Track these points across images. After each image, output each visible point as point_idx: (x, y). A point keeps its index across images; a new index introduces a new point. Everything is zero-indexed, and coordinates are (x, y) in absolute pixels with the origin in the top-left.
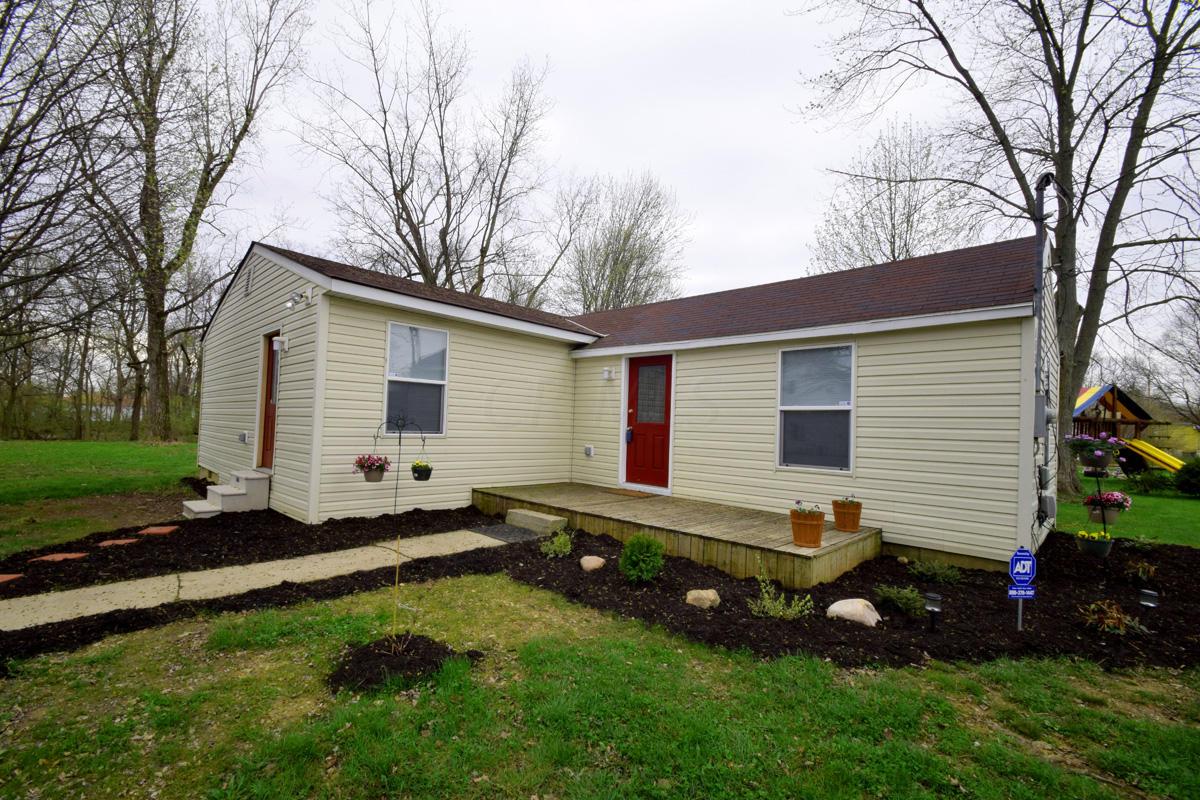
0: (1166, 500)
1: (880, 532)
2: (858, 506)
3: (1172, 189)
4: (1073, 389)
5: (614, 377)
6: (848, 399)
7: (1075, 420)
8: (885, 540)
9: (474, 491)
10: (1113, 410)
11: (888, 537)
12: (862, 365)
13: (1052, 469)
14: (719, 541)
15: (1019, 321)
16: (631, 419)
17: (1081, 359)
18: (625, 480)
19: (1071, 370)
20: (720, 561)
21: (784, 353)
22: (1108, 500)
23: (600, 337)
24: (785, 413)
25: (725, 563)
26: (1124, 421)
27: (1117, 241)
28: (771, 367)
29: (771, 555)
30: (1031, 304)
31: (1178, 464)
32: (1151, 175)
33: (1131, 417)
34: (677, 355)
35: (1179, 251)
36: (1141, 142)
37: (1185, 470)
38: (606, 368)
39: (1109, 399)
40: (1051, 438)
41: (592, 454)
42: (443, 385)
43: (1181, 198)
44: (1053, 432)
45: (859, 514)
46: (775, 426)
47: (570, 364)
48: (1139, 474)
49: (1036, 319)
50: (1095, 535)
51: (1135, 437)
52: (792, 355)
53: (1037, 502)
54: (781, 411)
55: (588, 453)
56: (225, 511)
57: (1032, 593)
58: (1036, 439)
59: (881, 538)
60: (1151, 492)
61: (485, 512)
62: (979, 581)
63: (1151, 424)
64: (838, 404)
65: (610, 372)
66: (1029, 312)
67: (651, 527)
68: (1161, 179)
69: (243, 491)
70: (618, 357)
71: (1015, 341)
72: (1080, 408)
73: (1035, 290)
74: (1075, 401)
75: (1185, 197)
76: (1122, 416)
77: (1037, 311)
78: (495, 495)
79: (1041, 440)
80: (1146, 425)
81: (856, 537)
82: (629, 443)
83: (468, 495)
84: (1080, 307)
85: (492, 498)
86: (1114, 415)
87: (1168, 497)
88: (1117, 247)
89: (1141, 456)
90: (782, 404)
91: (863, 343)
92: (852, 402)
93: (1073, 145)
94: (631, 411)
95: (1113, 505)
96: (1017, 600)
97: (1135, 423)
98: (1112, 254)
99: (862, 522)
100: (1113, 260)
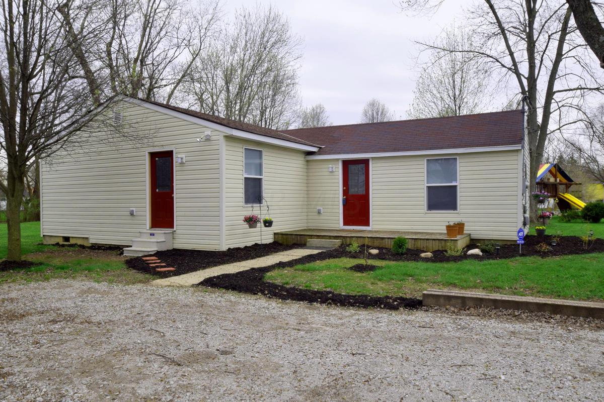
0: (577, 224)
1: (470, 235)
2: (463, 224)
3: (579, 62)
4: (536, 168)
5: (334, 171)
6: (456, 180)
7: (538, 183)
8: (472, 238)
9: (275, 234)
10: (555, 176)
11: (473, 237)
12: (462, 167)
13: (528, 205)
14: (421, 239)
15: (517, 151)
16: (345, 193)
17: (539, 152)
18: (343, 225)
19: (535, 158)
20: (422, 247)
21: (428, 160)
22: (545, 215)
23: (320, 148)
24: (428, 187)
25: (424, 247)
26: (561, 184)
27: (555, 90)
28: (423, 166)
29: (442, 241)
30: (521, 145)
31: (582, 204)
32: (569, 55)
33: (564, 181)
34: (373, 160)
35: (582, 92)
36: (565, 38)
37: (586, 208)
38: (331, 166)
39: (554, 170)
40: (527, 194)
41: (322, 212)
42: (262, 179)
43: (583, 66)
44: (528, 191)
45: (464, 228)
46: (424, 194)
47: (305, 163)
48: (566, 212)
49: (522, 150)
50: (541, 228)
51: (566, 192)
52: (431, 161)
53: (523, 218)
54: (427, 186)
55: (319, 212)
56: (159, 250)
57: (523, 242)
58: (523, 194)
59: (470, 237)
60: (571, 221)
61: (285, 243)
62: (506, 246)
63: (573, 184)
64: (452, 183)
65: (332, 168)
66: (520, 148)
67: (389, 238)
68: (574, 57)
69: (164, 240)
70: (338, 160)
71: (515, 158)
72: (539, 177)
73: (522, 139)
74: (537, 174)
75: (584, 66)
76: (560, 181)
77: (523, 147)
78: (292, 235)
79: (524, 195)
80: (571, 185)
81: (463, 236)
82: (344, 206)
83: (272, 236)
84: (539, 125)
85: (289, 236)
86: (556, 180)
87: (579, 223)
88: (555, 92)
89: (568, 203)
90: (427, 183)
91: (461, 157)
92: (458, 182)
93: (535, 39)
94: (345, 188)
95: (547, 217)
96: (519, 245)
97: (566, 184)
98: (553, 95)
99: (465, 232)
100: (553, 99)
